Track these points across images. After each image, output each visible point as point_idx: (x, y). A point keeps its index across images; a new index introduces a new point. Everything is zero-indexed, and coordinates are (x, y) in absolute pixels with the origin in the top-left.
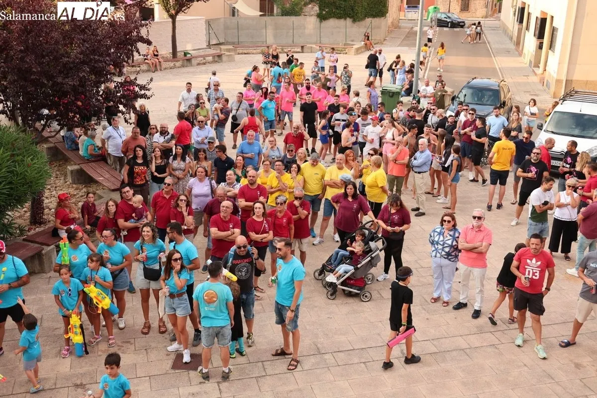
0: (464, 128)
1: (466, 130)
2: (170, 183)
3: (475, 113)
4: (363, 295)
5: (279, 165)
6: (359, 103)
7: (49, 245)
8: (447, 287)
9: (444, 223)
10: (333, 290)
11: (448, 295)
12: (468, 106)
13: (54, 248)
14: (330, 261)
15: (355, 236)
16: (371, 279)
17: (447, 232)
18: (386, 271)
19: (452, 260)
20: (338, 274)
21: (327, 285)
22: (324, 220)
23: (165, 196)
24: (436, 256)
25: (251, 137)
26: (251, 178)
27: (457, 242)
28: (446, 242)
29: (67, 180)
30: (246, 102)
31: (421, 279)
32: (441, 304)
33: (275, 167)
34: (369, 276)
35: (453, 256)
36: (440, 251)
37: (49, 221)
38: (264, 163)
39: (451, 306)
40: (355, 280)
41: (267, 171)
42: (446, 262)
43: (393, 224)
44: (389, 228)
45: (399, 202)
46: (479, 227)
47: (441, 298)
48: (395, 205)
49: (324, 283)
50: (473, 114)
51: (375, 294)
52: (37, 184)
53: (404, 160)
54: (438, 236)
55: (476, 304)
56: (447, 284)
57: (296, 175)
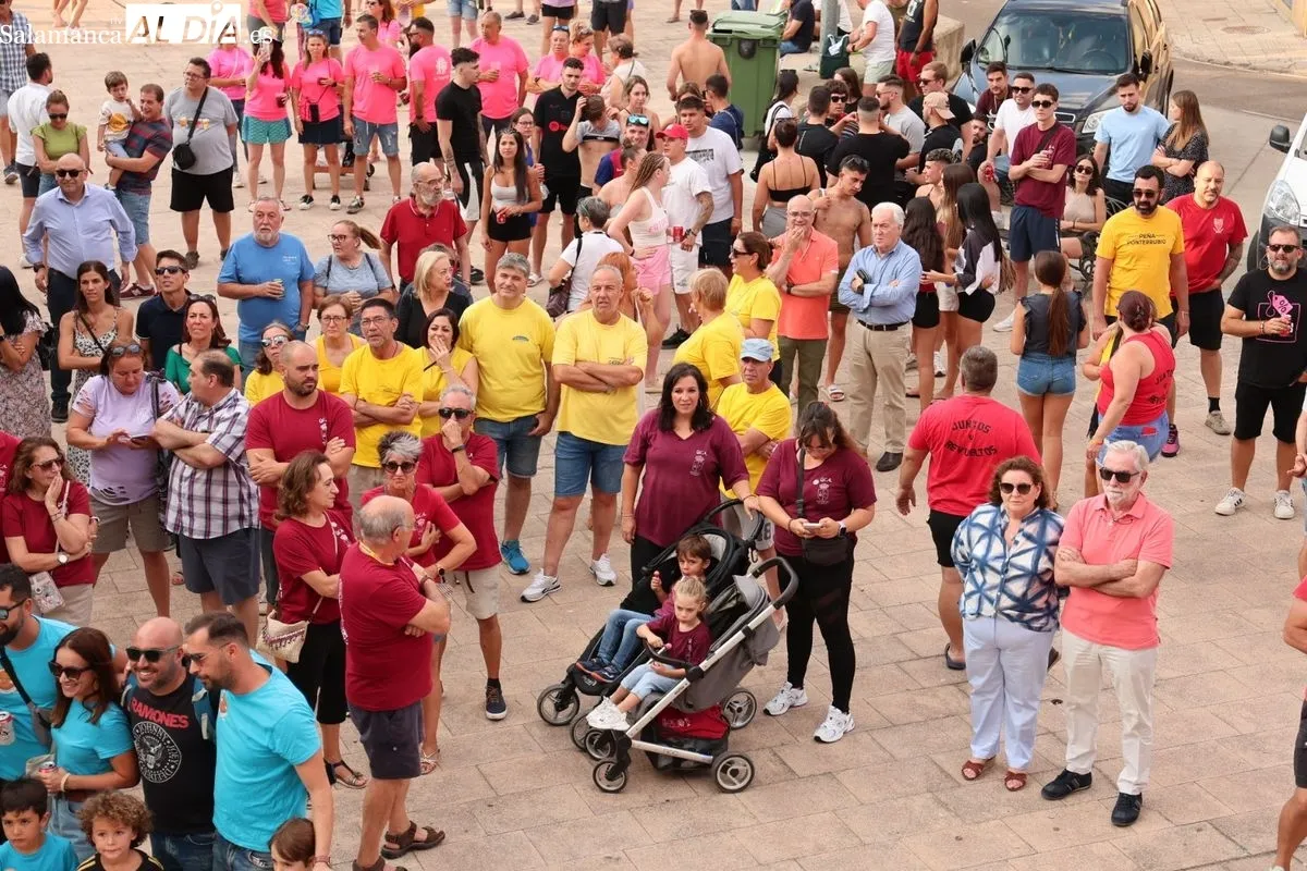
0: (1020, 156)
1: (1026, 164)
3: (1055, 100)
4: (724, 770)
5: (377, 318)
6: (640, 80)
8: (1019, 719)
9: (1004, 495)
10: (614, 759)
11: (1025, 749)
12: (1032, 79)
14: (595, 655)
15: (675, 561)
16: (744, 711)
17: (1015, 525)
18: (796, 676)
19: (1036, 625)
20: (629, 700)
21: (591, 741)
22: (558, 508)
24: (978, 614)
25: (266, 219)
27: (1052, 559)
28: (1014, 560)
30: (219, 91)
31: (920, 700)
32: (1002, 784)
33: (363, 327)
34: (735, 698)
35: (1040, 610)
36: (994, 594)
38: (325, 313)
39: (1035, 789)
40: (692, 718)
41: (335, 343)
42: (1016, 632)
43: (813, 510)
44: (800, 525)
45: (829, 431)
46: (1127, 506)
47: (998, 760)
48: (816, 441)
49: (579, 735)
50: (1046, 104)
51: (762, 761)
53: (820, 279)
54: (985, 541)
55: (1123, 775)
56: (1018, 711)
57: (447, 351)
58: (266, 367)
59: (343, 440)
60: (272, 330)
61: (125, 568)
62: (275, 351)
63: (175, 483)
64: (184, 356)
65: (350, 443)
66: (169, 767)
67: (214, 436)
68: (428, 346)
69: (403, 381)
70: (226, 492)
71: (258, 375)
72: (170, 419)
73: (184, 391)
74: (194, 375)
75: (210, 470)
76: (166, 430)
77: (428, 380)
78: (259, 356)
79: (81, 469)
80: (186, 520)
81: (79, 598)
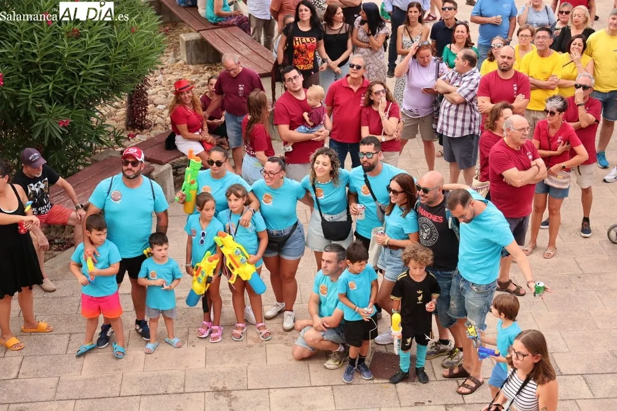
2: (360, 65)
7: (161, 163)
13: (169, 169)
23: (351, 86)
26: (506, 60)
29: (178, 58)
33: (537, 41)
37: (155, 125)
38: (521, 34)
41: (524, 48)
52: (146, 61)
57: (579, 56)
58: (492, 58)
59: (524, 96)
60: (497, 40)
61: (415, 147)
62: (496, 51)
63: (442, 110)
64: (452, 50)
65: (528, 97)
66: (432, 239)
67: (460, 88)
68: (570, 53)
69: (553, 69)
70: (464, 116)
71: (488, 61)
72: (444, 79)
73: (451, 66)
74: (458, 59)
75: (458, 105)
76: (442, 85)
77: (568, 70)
78: (489, 52)
79: (399, 99)
80: (445, 127)
81: (391, 157)
